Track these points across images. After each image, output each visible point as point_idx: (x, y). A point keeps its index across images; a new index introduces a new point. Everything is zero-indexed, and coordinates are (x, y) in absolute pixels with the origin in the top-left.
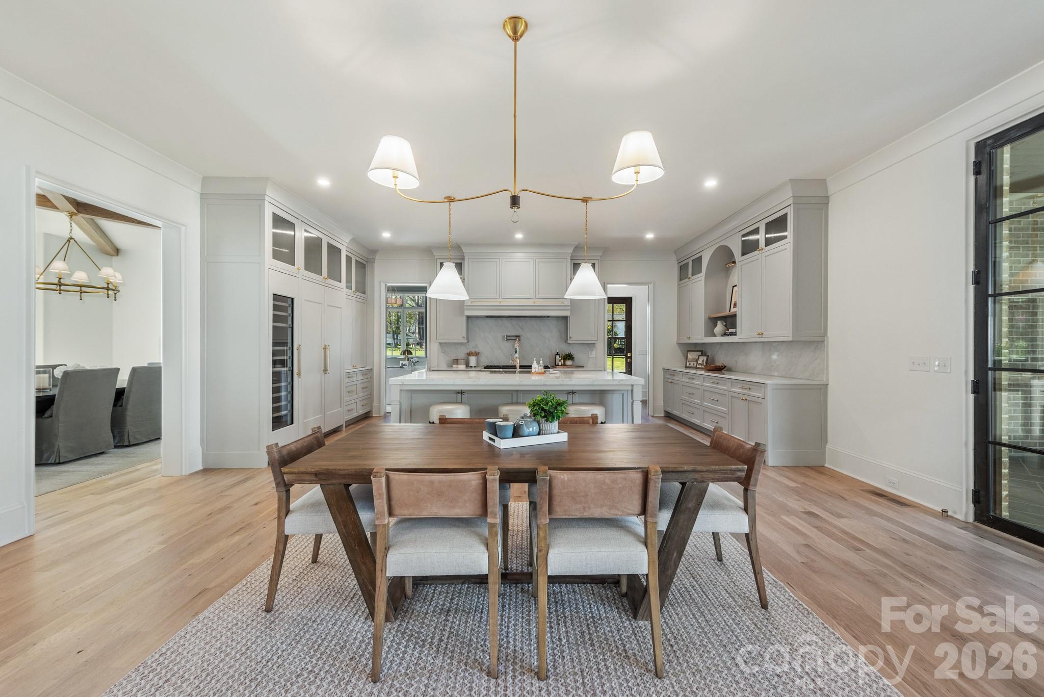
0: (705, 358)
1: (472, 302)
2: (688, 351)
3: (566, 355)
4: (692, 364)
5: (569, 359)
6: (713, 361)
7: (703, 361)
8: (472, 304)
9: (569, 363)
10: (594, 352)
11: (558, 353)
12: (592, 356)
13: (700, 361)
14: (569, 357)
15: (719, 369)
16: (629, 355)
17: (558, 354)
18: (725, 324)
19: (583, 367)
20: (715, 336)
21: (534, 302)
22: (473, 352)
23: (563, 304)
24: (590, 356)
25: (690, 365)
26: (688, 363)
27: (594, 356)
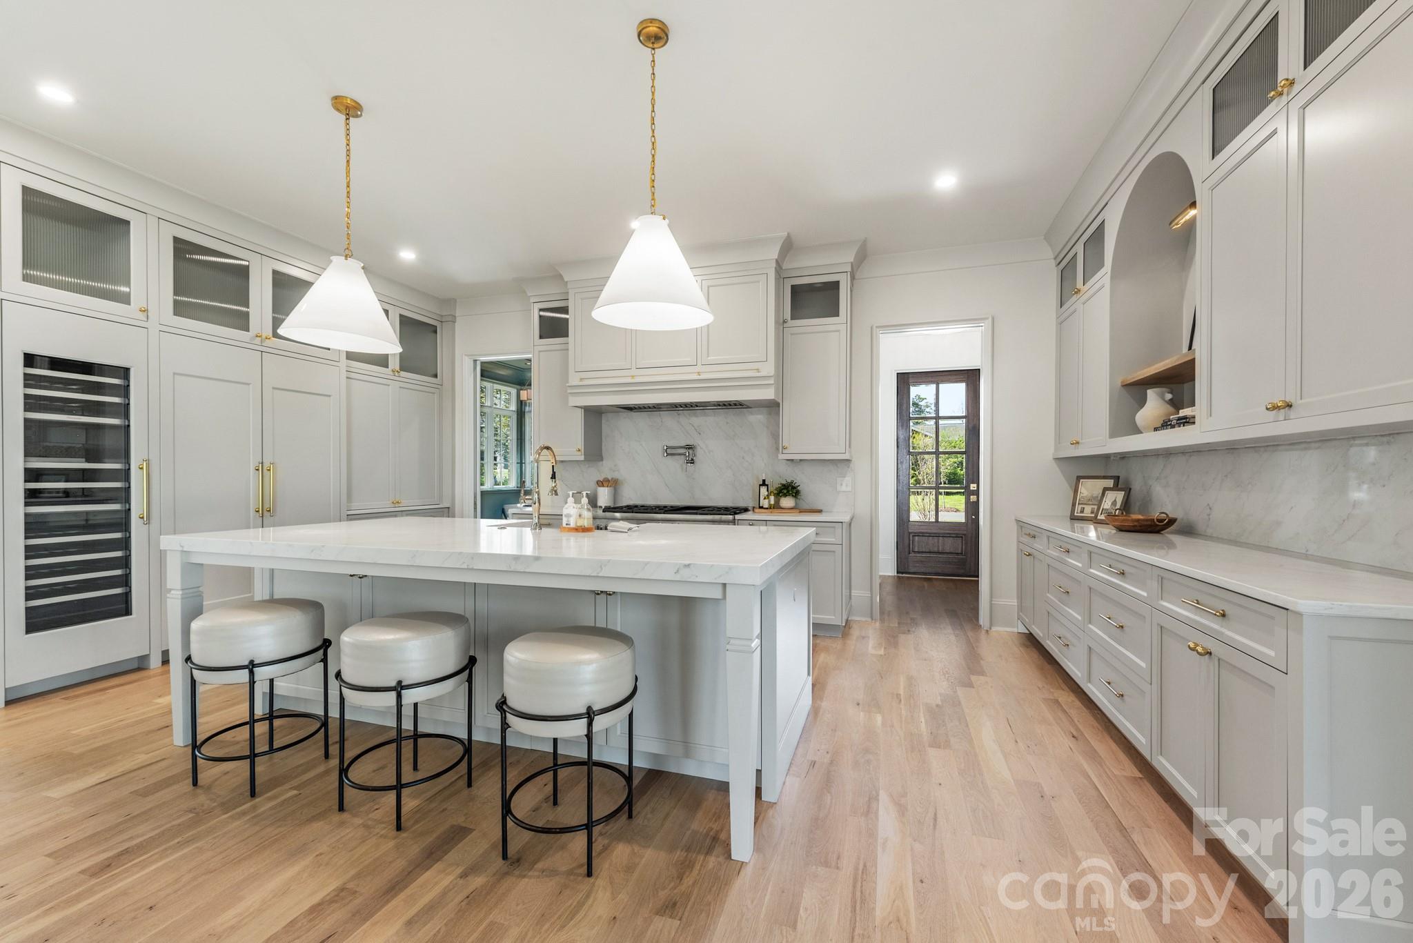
0: (1119, 496)
1: (581, 379)
2: (1079, 478)
3: (784, 485)
4: (1088, 509)
5: (785, 495)
6: (1146, 502)
7: (1114, 503)
8: (581, 383)
9: (787, 502)
10: (848, 479)
11: (764, 481)
12: (844, 488)
13: (1107, 504)
14: (789, 489)
15: (1155, 527)
16: (973, 487)
17: (764, 483)
18: (1169, 396)
19: (820, 511)
20: (1137, 431)
21: (699, 373)
22: (610, 479)
23: (758, 374)
24: (839, 488)
25: (1082, 511)
26: (1078, 508)
27: (849, 489)
